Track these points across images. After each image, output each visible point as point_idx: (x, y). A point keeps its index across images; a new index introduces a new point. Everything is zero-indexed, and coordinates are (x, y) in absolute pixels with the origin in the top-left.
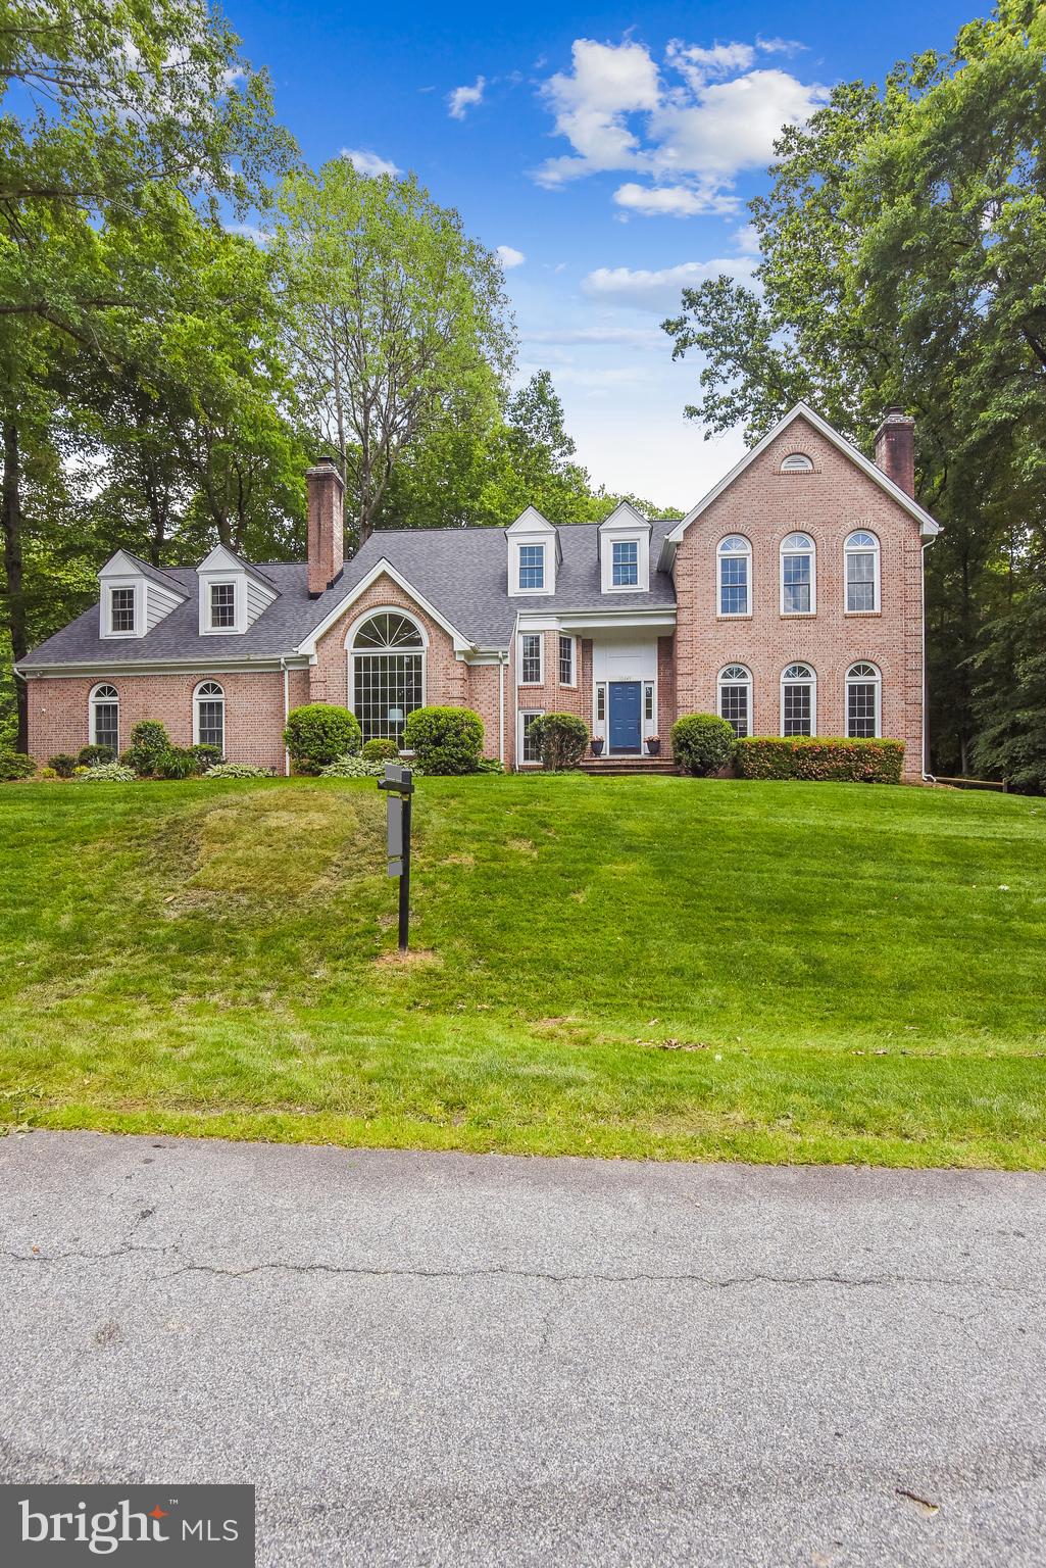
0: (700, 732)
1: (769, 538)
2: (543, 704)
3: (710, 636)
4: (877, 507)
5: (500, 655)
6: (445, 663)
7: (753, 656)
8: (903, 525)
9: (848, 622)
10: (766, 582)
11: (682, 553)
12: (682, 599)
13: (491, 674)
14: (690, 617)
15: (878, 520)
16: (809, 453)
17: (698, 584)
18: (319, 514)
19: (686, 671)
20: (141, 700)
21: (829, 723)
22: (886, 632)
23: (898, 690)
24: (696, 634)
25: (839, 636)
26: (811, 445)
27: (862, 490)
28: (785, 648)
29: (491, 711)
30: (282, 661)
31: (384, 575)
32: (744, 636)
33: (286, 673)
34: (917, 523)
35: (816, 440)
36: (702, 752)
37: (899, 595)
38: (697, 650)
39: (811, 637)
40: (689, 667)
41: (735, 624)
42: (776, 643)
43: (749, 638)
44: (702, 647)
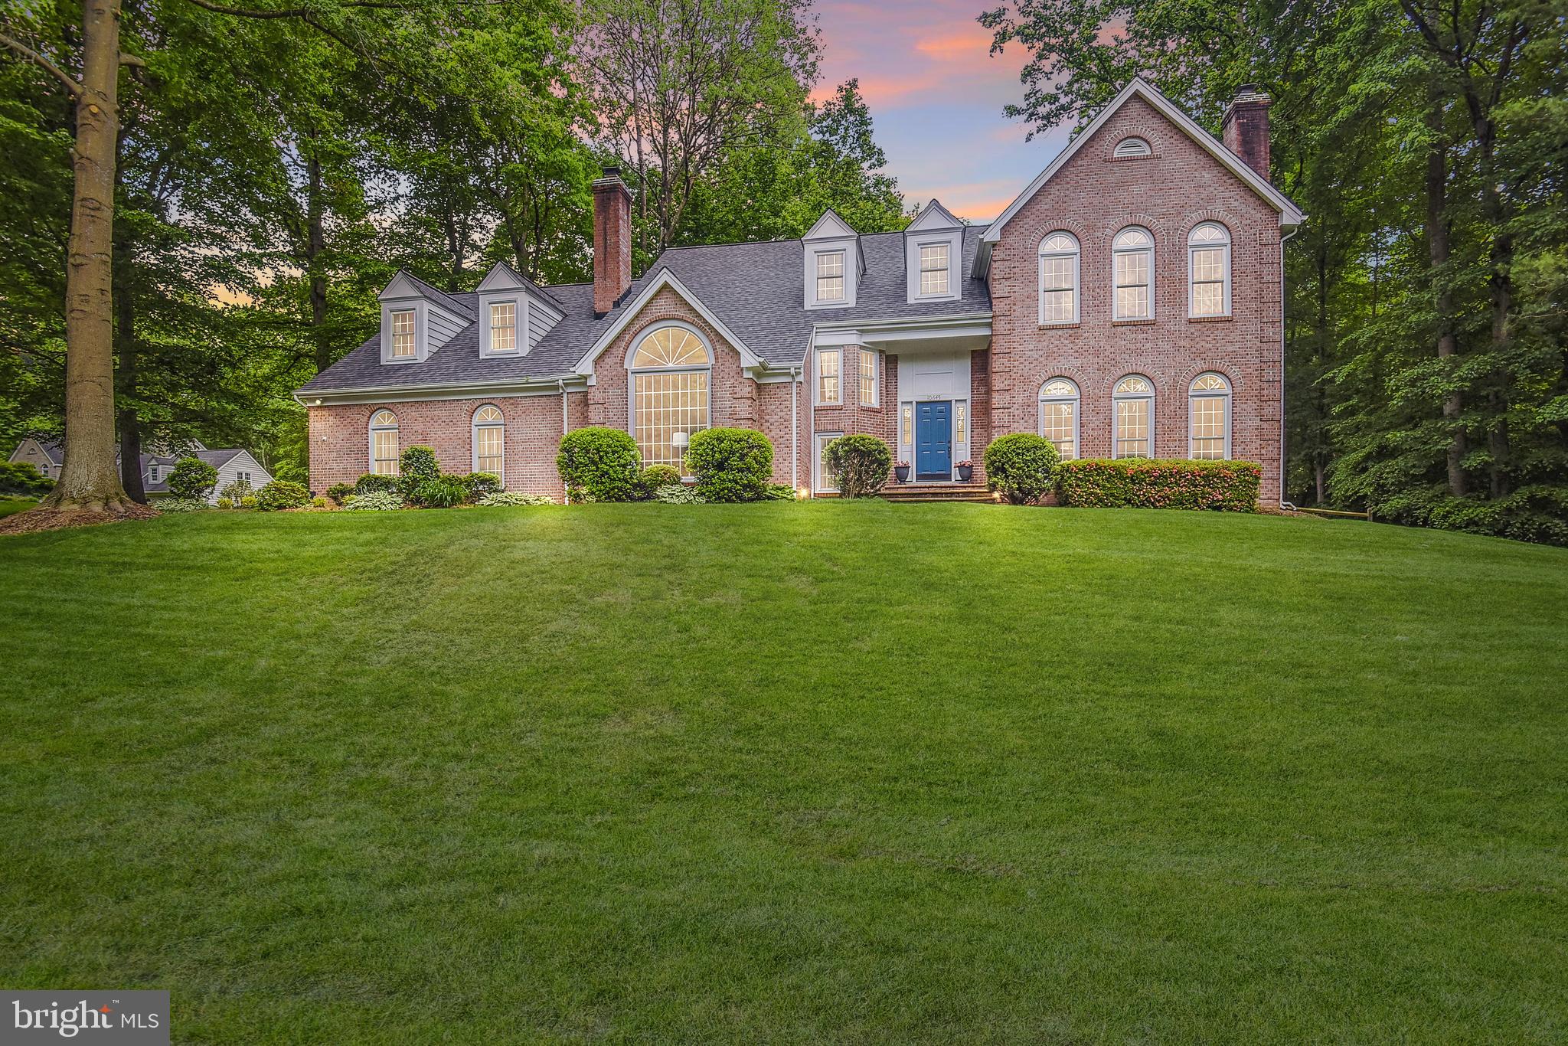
0: (1018, 454)
1: (1100, 234)
2: (842, 426)
3: (1031, 347)
4: (1227, 194)
5: (792, 371)
6: (732, 381)
7: (1081, 369)
8: (1259, 215)
9: (1193, 328)
10: (1097, 284)
11: (998, 254)
12: (999, 307)
13: (781, 393)
14: (1008, 326)
15: (1229, 210)
16: (1148, 135)
17: (1016, 289)
18: (605, 229)
19: (1002, 386)
20: (419, 427)
21: (1171, 444)
22: (1238, 338)
23: (1251, 405)
24: (1014, 345)
25: (1182, 343)
26: (1149, 128)
27: (1208, 176)
28: (1118, 359)
29: (782, 433)
30: (561, 382)
31: (666, 286)
32: (1071, 346)
33: (565, 395)
34: (1276, 212)
35: (1155, 120)
36: (1021, 476)
37: (1254, 295)
38: (1016, 363)
39: (1149, 345)
40: (1006, 383)
41: (1060, 332)
42: (1107, 353)
43: (1076, 348)
44: (1022, 360)
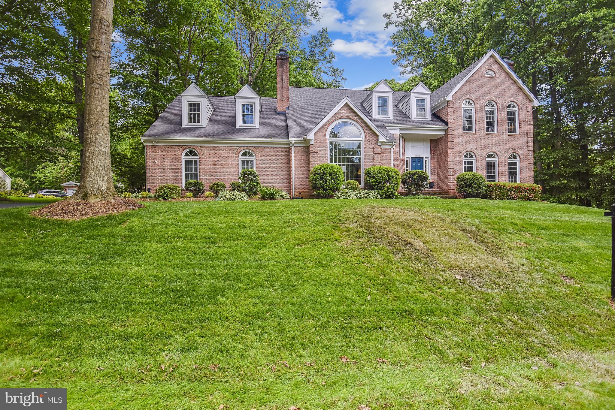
1: (481, 102)
3: (461, 140)
4: (518, 93)
5: (393, 144)
6: (373, 146)
7: (476, 149)
8: (526, 101)
9: (509, 137)
10: (481, 119)
11: (450, 105)
12: (450, 124)
14: (453, 132)
15: (518, 99)
16: (494, 70)
17: (455, 118)
18: (282, 75)
19: (452, 154)
20: (211, 157)
21: (503, 177)
22: (521, 142)
23: (526, 165)
24: (455, 139)
25: (506, 142)
26: (495, 67)
27: (512, 86)
28: (487, 146)
31: (347, 105)
32: (473, 140)
33: (293, 148)
34: (531, 101)
35: (496, 65)
37: (525, 128)
38: (456, 145)
39: (496, 142)
40: (453, 152)
41: (470, 135)
42: (484, 144)
43: (475, 141)
44: (458, 144)
